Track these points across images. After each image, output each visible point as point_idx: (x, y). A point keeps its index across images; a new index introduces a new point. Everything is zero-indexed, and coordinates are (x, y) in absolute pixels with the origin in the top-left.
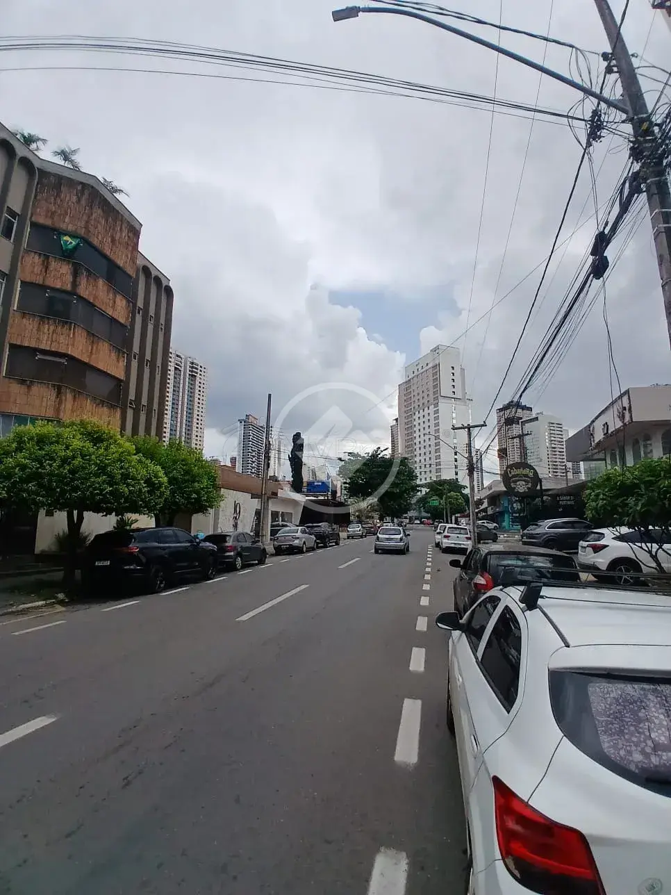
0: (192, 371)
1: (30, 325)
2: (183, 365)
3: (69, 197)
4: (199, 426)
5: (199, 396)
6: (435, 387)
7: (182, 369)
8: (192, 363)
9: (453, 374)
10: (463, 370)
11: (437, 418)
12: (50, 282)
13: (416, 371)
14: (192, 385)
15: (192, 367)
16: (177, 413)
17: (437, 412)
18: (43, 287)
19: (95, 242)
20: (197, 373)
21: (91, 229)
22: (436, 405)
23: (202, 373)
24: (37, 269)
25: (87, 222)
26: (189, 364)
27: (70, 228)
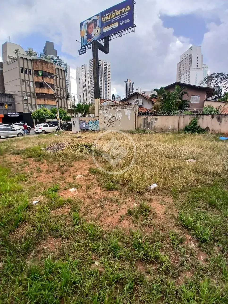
0: (105, 66)
1: (38, 89)
2: (102, 64)
3: (38, 63)
4: (109, 86)
5: (108, 75)
6: (190, 64)
7: (102, 66)
8: (105, 63)
9: (198, 58)
10: (202, 56)
11: (189, 77)
12: (39, 81)
13: (183, 58)
14: (106, 71)
15: (105, 64)
16: (102, 82)
17: (189, 75)
18: (38, 82)
19: (45, 70)
20: (107, 66)
21: (43, 68)
22: (189, 72)
23: (109, 66)
24: (37, 79)
25: (42, 67)
26: (104, 63)
27: (40, 69)
